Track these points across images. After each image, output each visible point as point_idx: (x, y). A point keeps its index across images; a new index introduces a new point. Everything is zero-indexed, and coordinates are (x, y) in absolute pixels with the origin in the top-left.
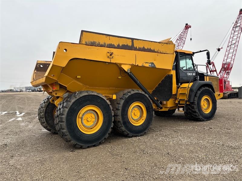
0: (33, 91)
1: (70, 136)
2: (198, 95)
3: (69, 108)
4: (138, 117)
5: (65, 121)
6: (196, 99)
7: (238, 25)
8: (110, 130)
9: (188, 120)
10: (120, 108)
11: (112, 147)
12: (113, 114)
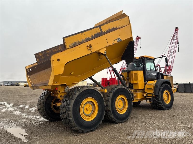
0: (11, 85)
1: (75, 123)
2: (161, 90)
3: (75, 100)
4: (122, 107)
5: (72, 111)
6: (160, 93)
7: (175, 38)
8: (103, 118)
9: (154, 109)
10: (110, 100)
11: (106, 131)
12: (105, 105)
